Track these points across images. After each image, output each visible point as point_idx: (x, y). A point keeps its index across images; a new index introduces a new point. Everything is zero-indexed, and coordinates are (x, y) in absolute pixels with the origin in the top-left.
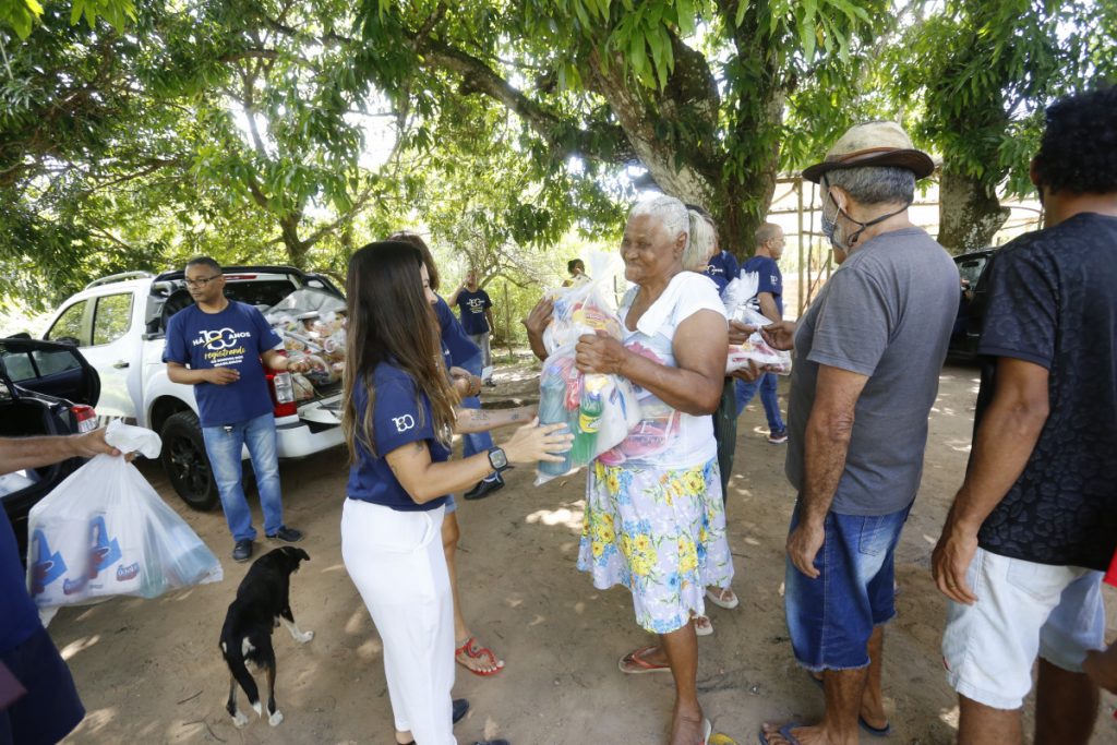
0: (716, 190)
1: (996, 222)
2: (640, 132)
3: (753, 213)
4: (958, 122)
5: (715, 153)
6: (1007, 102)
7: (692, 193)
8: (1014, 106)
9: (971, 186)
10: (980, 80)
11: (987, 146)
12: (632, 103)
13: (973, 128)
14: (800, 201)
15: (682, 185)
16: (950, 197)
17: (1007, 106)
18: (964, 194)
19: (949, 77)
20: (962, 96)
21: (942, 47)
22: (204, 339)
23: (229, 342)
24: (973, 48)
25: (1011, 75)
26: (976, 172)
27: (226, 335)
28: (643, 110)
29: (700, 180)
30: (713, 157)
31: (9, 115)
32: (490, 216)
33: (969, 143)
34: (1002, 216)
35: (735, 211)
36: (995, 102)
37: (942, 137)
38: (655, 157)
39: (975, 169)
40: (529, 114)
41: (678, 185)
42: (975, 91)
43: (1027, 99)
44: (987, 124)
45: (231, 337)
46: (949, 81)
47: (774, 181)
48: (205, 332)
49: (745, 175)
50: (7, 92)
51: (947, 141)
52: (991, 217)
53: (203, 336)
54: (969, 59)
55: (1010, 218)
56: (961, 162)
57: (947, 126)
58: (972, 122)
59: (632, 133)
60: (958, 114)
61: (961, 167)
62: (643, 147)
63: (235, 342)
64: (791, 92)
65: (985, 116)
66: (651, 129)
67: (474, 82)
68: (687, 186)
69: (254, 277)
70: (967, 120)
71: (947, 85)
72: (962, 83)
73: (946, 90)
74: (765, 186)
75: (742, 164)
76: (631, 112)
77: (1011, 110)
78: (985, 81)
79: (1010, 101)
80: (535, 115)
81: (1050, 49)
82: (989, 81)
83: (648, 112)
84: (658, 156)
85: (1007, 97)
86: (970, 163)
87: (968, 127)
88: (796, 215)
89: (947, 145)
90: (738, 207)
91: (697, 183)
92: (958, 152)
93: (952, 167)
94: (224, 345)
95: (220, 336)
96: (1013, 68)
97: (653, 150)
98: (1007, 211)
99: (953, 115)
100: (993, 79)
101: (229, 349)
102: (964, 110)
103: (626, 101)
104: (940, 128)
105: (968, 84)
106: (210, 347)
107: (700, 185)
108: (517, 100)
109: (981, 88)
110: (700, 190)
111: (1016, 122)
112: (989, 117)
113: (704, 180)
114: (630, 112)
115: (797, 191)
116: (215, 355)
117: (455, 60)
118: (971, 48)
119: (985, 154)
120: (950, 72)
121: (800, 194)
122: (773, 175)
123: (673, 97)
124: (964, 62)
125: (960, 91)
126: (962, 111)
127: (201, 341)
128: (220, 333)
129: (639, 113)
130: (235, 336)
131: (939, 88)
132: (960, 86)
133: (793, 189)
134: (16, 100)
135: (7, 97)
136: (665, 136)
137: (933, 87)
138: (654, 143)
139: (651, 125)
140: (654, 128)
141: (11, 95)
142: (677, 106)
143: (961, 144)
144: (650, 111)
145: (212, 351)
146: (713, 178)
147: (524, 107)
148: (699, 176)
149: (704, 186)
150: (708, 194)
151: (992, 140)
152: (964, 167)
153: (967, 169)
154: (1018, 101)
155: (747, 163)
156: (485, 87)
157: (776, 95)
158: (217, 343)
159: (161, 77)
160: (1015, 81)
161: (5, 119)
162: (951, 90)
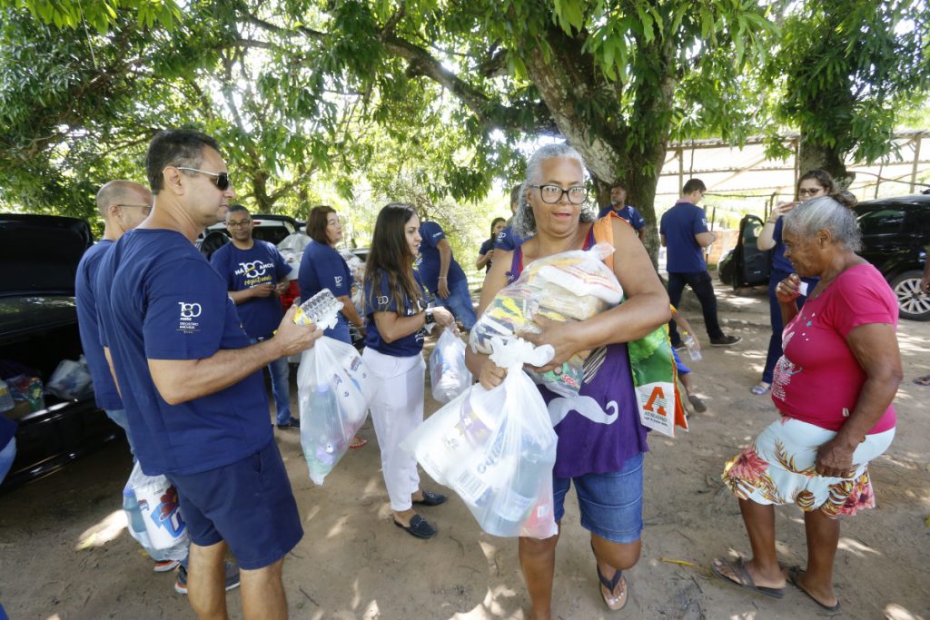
0: (620, 157)
1: (843, 184)
2: (562, 110)
3: (650, 175)
4: (814, 102)
5: (619, 127)
6: (854, 86)
7: (601, 159)
8: (860, 90)
9: (823, 155)
10: (834, 68)
11: (839, 122)
12: (557, 86)
13: (825, 107)
14: (681, 166)
15: (594, 153)
16: (805, 163)
17: (854, 90)
18: (817, 161)
19: (808, 66)
20: (819, 81)
21: (802, 42)
22: (243, 269)
23: (260, 271)
24: (828, 43)
25: (860, 65)
26: (829, 143)
27: (257, 265)
28: (564, 92)
29: (608, 149)
30: (617, 130)
31: (52, 94)
32: (431, 176)
33: (824, 120)
34: (848, 179)
35: (634, 174)
36: (844, 86)
37: (800, 114)
38: (573, 130)
39: (829, 141)
40: (464, 94)
41: (591, 152)
42: (830, 78)
43: (872, 84)
44: (839, 104)
45: (261, 267)
46: (806, 68)
47: (665, 150)
48: (243, 264)
49: (645, 145)
50: (52, 75)
51: (804, 118)
52: (839, 180)
53: (242, 266)
54: (823, 51)
55: (855, 181)
56: (817, 135)
57: (805, 105)
58: (825, 103)
59: (555, 110)
60: (814, 95)
61: (817, 139)
62: (564, 122)
63: (264, 271)
64: (681, 78)
65: (836, 98)
66: (571, 108)
67: (418, 67)
68: (597, 154)
69: (259, 223)
70: (821, 101)
71: (805, 72)
72: (819, 70)
73: (806, 75)
74: (659, 154)
75: (643, 137)
76: (556, 94)
77: (858, 93)
78: (838, 70)
79: (857, 86)
80: (468, 94)
81: (891, 44)
82: (841, 69)
83: (568, 94)
84: (576, 129)
85: (854, 82)
86: (824, 136)
87: (822, 107)
88: (678, 177)
89: (804, 122)
90: (637, 171)
91: (605, 151)
92: (814, 127)
93: (809, 140)
94: (257, 274)
95: (254, 267)
96: (862, 59)
97: (572, 124)
98: (852, 175)
99: (810, 97)
100: (845, 68)
101: (261, 277)
102: (819, 92)
103: (551, 85)
104: (798, 108)
105: (824, 71)
106: (248, 276)
107: (608, 152)
108: (454, 82)
109: (835, 75)
110: (608, 157)
111: (862, 103)
112: (840, 99)
113: (611, 149)
114: (554, 94)
115: (678, 157)
116: (253, 282)
117: (403, 49)
118: (826, 42)
119: (837, 128)
120: (808, 61)
121: (681, 160)
122: (664, 145)
123: (585, 82)
124: (820, 54)
125: (817, 77)
126: (817, 95)
127: (242, 271)
128: (253, 264)
129: (561, 95)
130: (264, 267)
131: (799, 74)
132: (817, 72)
133: (675, 156)
134: (58, 82)
135: (51, 79)
136: (582, 113)
137: (795, 74)
138: (573, 119)
139: (570, 104)
140: (574, 107)
141: (55, 77)
142: (589, 88)
143: (816, 120)
144: (570, 94)
145: (250, 279)
146: (617, 148)
147: (459, 87)
148: (607, 145)
149: (610, 154)
150: (613, 160)
151: (844, 116)
152: (820, 139)
153: (823, 140)
154: (863, 86)
155: (647, 135)
156: (427, 71)
157: (669, 80)
158: (252, 273)
159: (168, 62)
160: (862, 69)
161: (49, 96)
162: (809, 77)
